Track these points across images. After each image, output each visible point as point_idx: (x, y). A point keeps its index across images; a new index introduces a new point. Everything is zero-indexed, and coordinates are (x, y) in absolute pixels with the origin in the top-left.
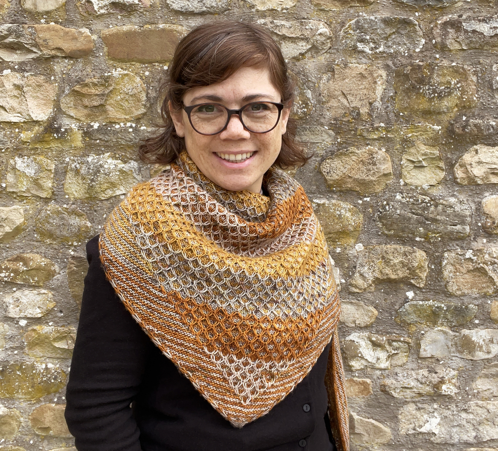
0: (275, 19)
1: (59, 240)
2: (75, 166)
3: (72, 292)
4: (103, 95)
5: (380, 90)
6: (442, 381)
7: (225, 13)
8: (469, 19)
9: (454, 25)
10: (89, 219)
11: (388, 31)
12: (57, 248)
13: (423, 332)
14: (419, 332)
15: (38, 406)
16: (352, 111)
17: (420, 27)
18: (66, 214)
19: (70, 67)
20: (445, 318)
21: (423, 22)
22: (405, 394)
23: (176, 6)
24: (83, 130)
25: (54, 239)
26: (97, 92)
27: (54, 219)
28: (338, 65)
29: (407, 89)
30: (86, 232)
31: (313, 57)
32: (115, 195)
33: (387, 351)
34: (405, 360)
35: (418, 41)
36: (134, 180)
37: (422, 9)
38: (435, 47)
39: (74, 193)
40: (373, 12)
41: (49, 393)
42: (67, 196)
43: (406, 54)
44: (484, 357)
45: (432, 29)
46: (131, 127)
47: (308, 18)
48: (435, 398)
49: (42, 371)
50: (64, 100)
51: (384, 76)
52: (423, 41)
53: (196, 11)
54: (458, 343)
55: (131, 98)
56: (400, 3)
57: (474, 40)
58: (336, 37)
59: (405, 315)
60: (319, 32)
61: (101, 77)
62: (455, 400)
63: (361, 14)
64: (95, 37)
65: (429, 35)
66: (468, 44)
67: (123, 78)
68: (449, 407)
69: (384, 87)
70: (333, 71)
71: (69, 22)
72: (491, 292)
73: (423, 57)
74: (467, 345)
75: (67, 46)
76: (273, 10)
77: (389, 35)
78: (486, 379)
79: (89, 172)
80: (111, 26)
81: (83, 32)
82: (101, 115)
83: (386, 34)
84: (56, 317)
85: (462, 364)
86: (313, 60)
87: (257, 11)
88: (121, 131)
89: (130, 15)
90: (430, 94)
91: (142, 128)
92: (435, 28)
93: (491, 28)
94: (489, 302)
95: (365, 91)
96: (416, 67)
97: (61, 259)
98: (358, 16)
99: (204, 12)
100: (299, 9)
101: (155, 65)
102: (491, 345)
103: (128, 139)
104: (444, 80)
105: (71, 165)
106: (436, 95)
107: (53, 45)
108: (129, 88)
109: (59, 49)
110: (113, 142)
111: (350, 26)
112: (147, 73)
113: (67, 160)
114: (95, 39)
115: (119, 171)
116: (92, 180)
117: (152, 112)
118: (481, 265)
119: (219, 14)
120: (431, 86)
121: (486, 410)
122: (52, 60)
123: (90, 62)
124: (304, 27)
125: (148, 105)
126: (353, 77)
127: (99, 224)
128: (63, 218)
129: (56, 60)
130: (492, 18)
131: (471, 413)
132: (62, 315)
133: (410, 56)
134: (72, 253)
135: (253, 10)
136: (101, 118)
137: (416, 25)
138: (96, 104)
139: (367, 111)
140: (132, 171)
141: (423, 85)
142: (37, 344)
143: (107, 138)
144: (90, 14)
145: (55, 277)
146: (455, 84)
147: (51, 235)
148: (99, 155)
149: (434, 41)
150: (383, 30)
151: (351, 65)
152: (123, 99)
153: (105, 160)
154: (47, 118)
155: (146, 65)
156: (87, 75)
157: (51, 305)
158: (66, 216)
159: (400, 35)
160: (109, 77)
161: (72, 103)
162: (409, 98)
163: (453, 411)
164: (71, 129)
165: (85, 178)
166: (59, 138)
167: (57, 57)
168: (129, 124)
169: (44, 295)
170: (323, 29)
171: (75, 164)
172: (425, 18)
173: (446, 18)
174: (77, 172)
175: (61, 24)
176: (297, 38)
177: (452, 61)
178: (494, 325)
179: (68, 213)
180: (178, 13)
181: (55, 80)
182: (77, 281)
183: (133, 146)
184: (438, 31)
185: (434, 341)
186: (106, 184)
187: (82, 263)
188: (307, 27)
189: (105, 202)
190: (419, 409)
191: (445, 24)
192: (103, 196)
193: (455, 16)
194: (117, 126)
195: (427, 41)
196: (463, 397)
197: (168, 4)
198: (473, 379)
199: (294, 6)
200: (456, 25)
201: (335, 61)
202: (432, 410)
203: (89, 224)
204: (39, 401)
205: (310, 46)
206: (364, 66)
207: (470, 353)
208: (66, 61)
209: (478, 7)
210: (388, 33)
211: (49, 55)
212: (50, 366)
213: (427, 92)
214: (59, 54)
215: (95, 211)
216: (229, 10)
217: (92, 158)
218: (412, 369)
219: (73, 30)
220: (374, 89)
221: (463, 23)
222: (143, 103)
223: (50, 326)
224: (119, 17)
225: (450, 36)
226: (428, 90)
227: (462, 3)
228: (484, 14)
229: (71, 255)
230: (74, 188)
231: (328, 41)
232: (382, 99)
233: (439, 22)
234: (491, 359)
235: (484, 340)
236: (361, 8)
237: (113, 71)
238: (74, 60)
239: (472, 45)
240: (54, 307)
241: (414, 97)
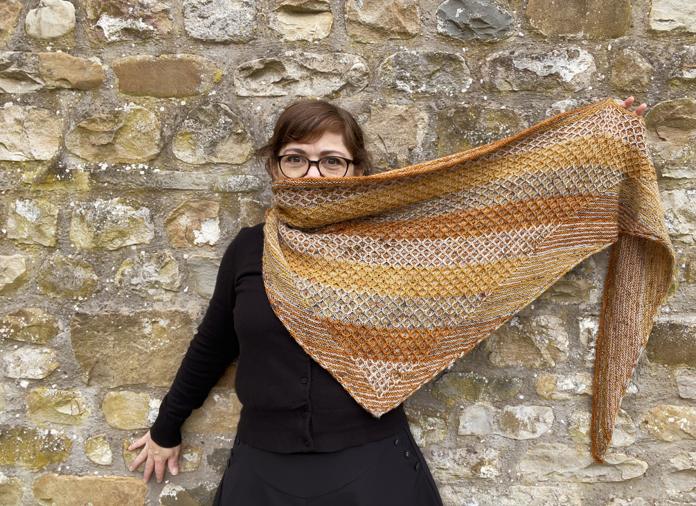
0: (305, 51)
1: (63, 294)
2: (80, 212)
3: (76, 353)
4: (111, 132)
5: (421, 135)
6: (481, 463)
7: (250, 43)
8: (521, 56)
9: (504, 62)
10: (95, 271)
11: (432, 68)
12: (61, 303)
13: (462, 407)
14: (458, 407)
15: (40, 475)
16: (389, 158)
17: (466, 64)
18: (71, 265)
19: (77, 100)
20: (487, 392)
21: (470, 58)
22: (440, 475)
23: (195, 34)
24: (90, 171)
25: (58, 293)
26: (105, 129)
27: (57, 271)
28: (375, 105)
29: (451, 134)
30: (91, 286)
31: (348, 95)
32: (124, 245)
33: (422, 427)
34: (442, 437)
35: (465, 80)
36: (146, 229)
37: (469, 44)
38: (483, 87)
39: (81, 241)
40: (416, 46)
41: (52, 462)
42: (72, 246)
43: (451, 95)
44: (528, 437)
45: (481, 66)
46: (143, 169)
47: (342, 51)
48: (473, 481)
49: (44, 438)
50: (69, 137)
51: (426, 120)
52: (471, 80)
53: (218, 40)
54: (501, 420)
55: (143, 137)
56: (445, 36)
57: (526, 80)
58: (374, 73)
59: (443, 388)
60: (353, 67)
61: (110, 112)
62: (495, 484)
63: (401, 47)
64: (105, 67)
65: (476, 73)
66: (519, 85)
67: (135, 114)
68: (489, 491)
69: (426, 131)
70: (370, 112)
71: (78, 50)
72: (537, 364)
73: (470, 98)
74: (511, 423)
75: (74, 77)
76: (303, 40)
77: (433, 73)
78: (532, 461)
79: (94, 219)
80: (124, 55)
81: (93, 61)
82: (111, 155)
83: (429, 71)
84: (60, 379)
85: (504, 444)
86: (348, 99)
87: (286, 41)
88: (131, 174)
89: (145, 42)
90: (475, 141)
91: (156, 171)
92: (483, 66)
93: (545, 67)
94: (536, 376)
95: (405, 136)
96: (461, 110)
97: (65, 315)
98: (399, 50)
99: (226, 41)
100: (332, 40)
101: (171, 100)
102: (536, 424)
103: (139, 183)
104: (491, 125)
105: (75, 211)
106: (481, 141)
107: (58, 75)
108: (141, 125)
109: (64, 80)
110: (122, 185)
111: (388, 61)
112: (162, 109)
113: (72, 204)
114: (106, 69)
115: (129, 218)
116: (98, 228)
117: (167, 152)
118: (528, 334)
119: (244, 44)
120: (477, 131)
121: (529, 496)
122: (58, 92)
123: (99, 95)
124: (337, 62)
125: (162, 145)
126: (391, 120)
127: (107, 277)
128: (67, 270)
129: (62, 92)
130: (546, 55)
131: (512, 498)
132: (67, 377)
133: (456, 97)
134: (77, 309)
135: (281, 40)
136: (110, 158)
137: (462, 62)
138: (104, 142)
139: (405, 158)
140: (143, 218)
141: (468, 130)
142: (39, 408)
143: (115, 181)
144: (101, 42)
145: (59, 335)
146: (504, 130)
147: (54, 288)
148: (107, 199)
149: (482, 80)
150: (426, 66)
151: (390, 105)
152: (134, 138)
153: (113, 205)
154: (51, 157)
155: (162, 100)
156: (96, 109)
157: (54, 366)
158: (70, 267)
159: (445, 73)
160: (119, 112)
161: (78, 141)
162: (452, 144)
163: (493, 496)
164: (76, 170)
165: (90, 226)
166: (62, 180)
167: (64, 89)
168: (141, 166)
169: (46, 355)
170: (359, 64)
171: (80, 209)
172: (473, 55)
173: (495, 55)
174: (82, 218)
175: (69, 52)
176: (330, 73)
177: (502, 104)
178: (541, 401)
179: (74, 264)
180: (197, 41)
181: (60, 114)
182: (81, 340)
183: (145, 190)
184: (487, 69)
185: (474, 418)
186: (113, 233)
187: (88, 321)
188: (341, 61)
189: (115, 253)
190: (456, 492)
191: (495, 61)
192: (110, 247)
193: (507, 53)
194: (128, 168)
195: (475, 81)
196: (504, 480)
197: (187, 31)
198: (516, 461)
199: (327, 37)
200: (506, 63)
201: (372, 101)
202: (470, 494)
203: (96, 277)
204: (41, 470)
205: (344, 83)
206: (404, 108)
207: (513, 432)
208: (74, 93)
209: (532, 43)
210: (432, 70)
211: (53, 86)
212: (54, 432)
213: (472, 138)
214: (65, 86)
215: (103, 262)
216: (254, 39)
217: (99, 203)
218: (450, 448)
219: (81, 58)
220: (415, 134)
221: (514, 62)
222: (157, 142)
223: (52, 389)
224: (133, 45)
225: (499, 75)
226: (472, 136)
227: (515, 38)
228: (538, 51)
229: (75, 311)
230: (81, 237)
231: (365, 78)
232: (423, 145)
233: (488, 59)
234: (536, 440)
235: (529, 418)
236: (402, 41)
237: (125, 106)
238: (83, 92)
239: (524, 86)
240: (58, 368)
241: (458, 144)
